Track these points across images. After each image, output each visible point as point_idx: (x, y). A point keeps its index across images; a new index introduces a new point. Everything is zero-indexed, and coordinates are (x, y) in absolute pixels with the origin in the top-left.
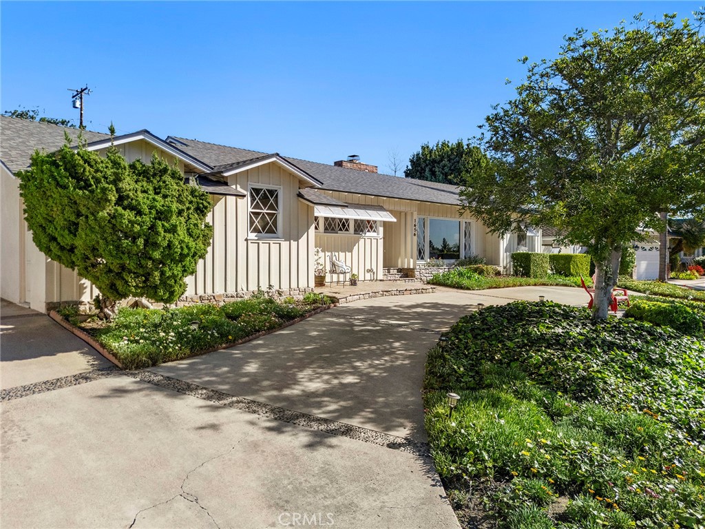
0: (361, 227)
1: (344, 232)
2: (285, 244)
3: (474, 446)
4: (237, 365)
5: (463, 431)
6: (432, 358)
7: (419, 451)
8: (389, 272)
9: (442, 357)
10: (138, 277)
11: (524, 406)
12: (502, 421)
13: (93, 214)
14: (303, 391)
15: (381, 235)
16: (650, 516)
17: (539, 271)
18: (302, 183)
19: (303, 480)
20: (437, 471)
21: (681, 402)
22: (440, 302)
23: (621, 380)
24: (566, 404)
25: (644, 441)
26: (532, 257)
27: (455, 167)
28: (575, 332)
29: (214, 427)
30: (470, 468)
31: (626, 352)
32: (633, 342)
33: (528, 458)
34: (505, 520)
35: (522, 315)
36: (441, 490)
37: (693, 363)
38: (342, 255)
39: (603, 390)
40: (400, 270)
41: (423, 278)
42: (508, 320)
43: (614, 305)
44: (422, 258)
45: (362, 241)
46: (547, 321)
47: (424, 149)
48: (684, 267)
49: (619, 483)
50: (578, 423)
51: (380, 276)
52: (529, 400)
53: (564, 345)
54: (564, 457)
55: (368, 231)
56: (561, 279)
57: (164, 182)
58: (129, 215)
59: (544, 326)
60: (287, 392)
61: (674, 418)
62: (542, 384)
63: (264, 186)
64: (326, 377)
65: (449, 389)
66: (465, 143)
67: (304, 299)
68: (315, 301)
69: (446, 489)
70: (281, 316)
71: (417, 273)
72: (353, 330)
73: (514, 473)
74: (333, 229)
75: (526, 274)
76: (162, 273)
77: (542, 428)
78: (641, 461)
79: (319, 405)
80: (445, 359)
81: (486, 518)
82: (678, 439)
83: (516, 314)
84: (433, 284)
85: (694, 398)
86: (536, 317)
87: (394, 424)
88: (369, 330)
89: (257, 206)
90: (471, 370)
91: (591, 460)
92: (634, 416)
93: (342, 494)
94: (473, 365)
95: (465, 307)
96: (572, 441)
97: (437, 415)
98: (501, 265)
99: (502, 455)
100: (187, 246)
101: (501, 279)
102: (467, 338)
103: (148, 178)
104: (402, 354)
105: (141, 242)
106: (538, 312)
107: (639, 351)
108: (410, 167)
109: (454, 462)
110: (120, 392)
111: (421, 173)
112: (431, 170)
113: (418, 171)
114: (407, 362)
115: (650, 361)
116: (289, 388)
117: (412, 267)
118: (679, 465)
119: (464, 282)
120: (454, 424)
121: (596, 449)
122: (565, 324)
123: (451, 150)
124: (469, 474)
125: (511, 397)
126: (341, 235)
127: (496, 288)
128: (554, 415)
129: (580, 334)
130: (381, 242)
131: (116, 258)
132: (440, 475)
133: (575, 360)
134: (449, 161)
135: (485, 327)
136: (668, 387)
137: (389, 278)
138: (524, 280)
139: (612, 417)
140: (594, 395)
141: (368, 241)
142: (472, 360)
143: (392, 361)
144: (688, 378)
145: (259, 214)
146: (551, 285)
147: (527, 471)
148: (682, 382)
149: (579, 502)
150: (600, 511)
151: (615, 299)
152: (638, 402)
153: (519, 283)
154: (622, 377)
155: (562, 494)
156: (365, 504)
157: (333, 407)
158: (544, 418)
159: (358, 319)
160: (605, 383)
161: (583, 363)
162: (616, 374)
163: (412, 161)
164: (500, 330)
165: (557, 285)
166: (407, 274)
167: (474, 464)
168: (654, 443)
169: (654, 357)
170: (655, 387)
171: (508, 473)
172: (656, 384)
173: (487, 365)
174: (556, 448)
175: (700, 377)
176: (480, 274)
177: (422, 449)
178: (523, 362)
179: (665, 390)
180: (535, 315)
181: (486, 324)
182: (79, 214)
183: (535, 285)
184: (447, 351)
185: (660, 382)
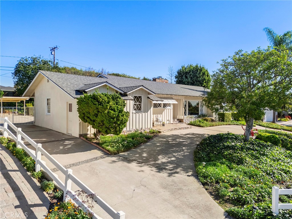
0: (165, 105)
1: (160, 107)
2: (144, 114)
3: (210, 176)
4: (140, 154)
5: (207, 172)
6: (195, 153)
7: (195, 177)
8: (174, 120)
9: (198, 152)
10: (113, 129)
11: (223, 166)
12: (217, 170)
13: (103, 112)
14: (161, 162)
15: (172, 108)
16: (253, 191)
17: (228, 119)
18: (149, 94)
19: (168, 183)
20: (201, 182)
21: (267, 166)
22: (195, 133)
23: (251, 159)
24: (234, 166)
25: (254, 175)
26: (225, 115)
27: (195, 75)
28: (238, 144)
29: (142, 171)
30: (209, 181)
31: (253, 151)
32: (256, 148)
33: (224, 179)
34: (218, 192)
35: (222, 139)
36: (202, 186)
37: (274, 154)
38: (159, 115)
39: (245, 162)
40: (178, 120)
41: (186, 122)
42: (218, 140)
43: (252, 134)
44: (186, 115)
45: (166, 110)
46: (230, 141)
47: (183, 68)
48: (284, 116)
49: (246, 185)
50: (237, 171)
51: (172, 122)
52: (224, 165)
53: (235, 149)
54: (233, 179)
55: (168, 106)
56: (235, 122)
57: (118, 101)
58: (112, 112)
59: (229, 142)
60: (157, 162)
61: (263, 170)
62: (228, 160)
63: (138, 95)
64: (166, 158)
65: (201, 161)
66: (199, 66)
67: (150, 131)
68: (153, 133)
69: (203, 186)
70: (146, 138)
71: (184, 121)
72: (169, 143)
73: (220, 182)
74: (156, 106)
75: (223, 120)
76: (119, 127)
77: (227, 172)
78: (253, 180)
79: (167, 166)
80: (199, 153)
81: (214, 192)
82: (263, 175)
83: (220, 138)
84: (190, 125)
85: (271, 165)
86: (226, 139)
87: (188, 171)
88: (174, 143)
89: (136, 102)
90: (207, 156)
91: (240, 179)
92: (252, 169)
93: (178, 186)
94: (207, 155)
95: (203, 135)
96: (235, 175)
97: (200, 168)
98: (214, 117)
99: (217, 178)
100: (126, 120)
101: (214, 123)
102: (205, 146)
103: (114, 100)
104: (186, 151)
105: (115, 119)
106: (227, 137)
107: (257, 150)
108: (177, 75)
109: (205, 179)
110: (114, 162)
111: (181, 77)
112: (185, 76)
113: (180, 76)
114: (188, 154)
115: (260, 154)
116: (157, 161)
117: (182, 118)
118: (262, 181)
119: (201, 124)
120: (204, 170)
121: (241, 177)
122: (235, 142)
123: (193, 68)
124: (209, 182)
125: (219, 164)
126: (159, 108)
127: (212, 126)
128: (231, 168)
129: (240, 145)
130: (172, 110)
131: (109, 124)
132: (202, 183)
133: (238, 153)
134: (192, 72)
135: (210, 142)
136: (264, 161)
137: (175, 123)
138: (222, 123)
139: (246, 169)
140: (242, 163)
141: (168, 110)
142: (207, 153)
143: (184, 153)
144: (271, 159)
145: (136, 104)
146: (232, 125)
147: (223, 181)
148: (269, 160)
149: (236, 188)
150: (241, 190)
151: (253, 132)
152: (254, 165)
153: (220, 124)
154: (251, 158)
155: (232, 187)
156: (184, 188)
157: (171, 166)
158: (228, 169)
159: (170, 139)
160: (246, 160)
161: (240, 154)
162: (249, 157)
163: (178, 72)
164: (215, 144)
165: (234, 125)
166: (181, 121)
167: (210, 180)
168: (257, 176)
169: (261, 153)
170: (260, 162)
171: (219, 182)
172: (260, 160)
173: (212, 155)
174: (231, 177)
175: (274, 159)
176: (206, 121)
177: (196, 177)
178: (222, 154)
179: (263, 163)
180: (226, 138)
181: (211, 142)
182: (98, 112)
183: (226, 125)
184: (199, 150)
185: (262, 160)
